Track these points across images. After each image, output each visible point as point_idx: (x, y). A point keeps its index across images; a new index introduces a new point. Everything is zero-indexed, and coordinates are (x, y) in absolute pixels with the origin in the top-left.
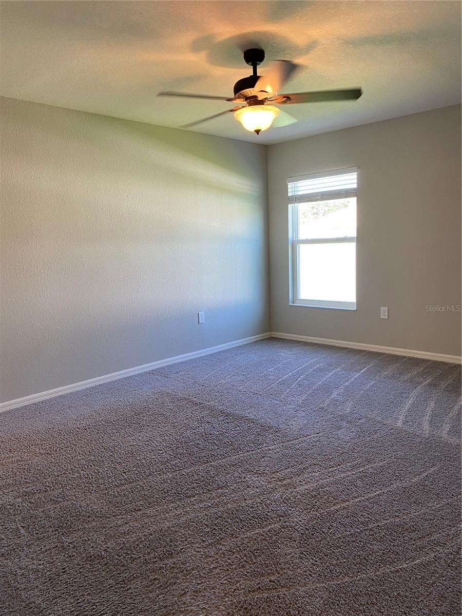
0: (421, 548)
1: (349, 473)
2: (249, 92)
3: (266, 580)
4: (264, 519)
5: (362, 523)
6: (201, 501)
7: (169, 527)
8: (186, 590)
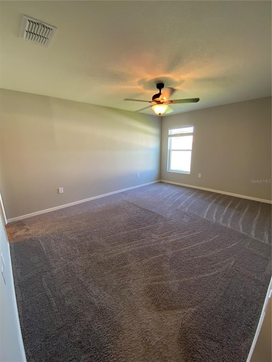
0: (213, 268)
1: (187, 236)
2: (157, 99)
3: (158, 277)
4: (158, 252)
5: (192, 256)
6: (136, 243)
7: (125, 253)
8: (130, 279)
